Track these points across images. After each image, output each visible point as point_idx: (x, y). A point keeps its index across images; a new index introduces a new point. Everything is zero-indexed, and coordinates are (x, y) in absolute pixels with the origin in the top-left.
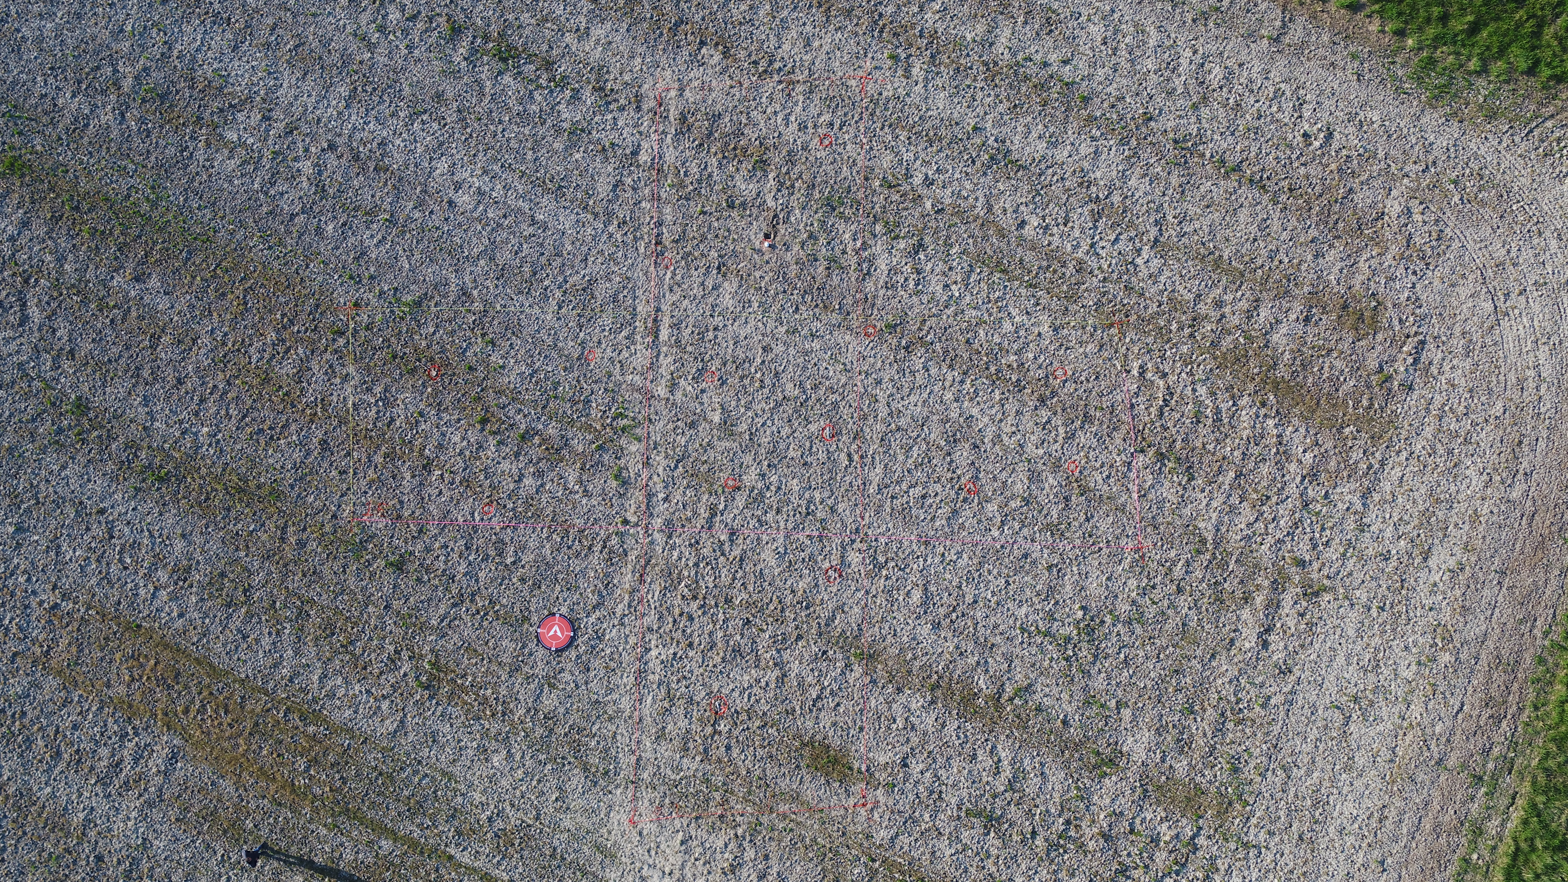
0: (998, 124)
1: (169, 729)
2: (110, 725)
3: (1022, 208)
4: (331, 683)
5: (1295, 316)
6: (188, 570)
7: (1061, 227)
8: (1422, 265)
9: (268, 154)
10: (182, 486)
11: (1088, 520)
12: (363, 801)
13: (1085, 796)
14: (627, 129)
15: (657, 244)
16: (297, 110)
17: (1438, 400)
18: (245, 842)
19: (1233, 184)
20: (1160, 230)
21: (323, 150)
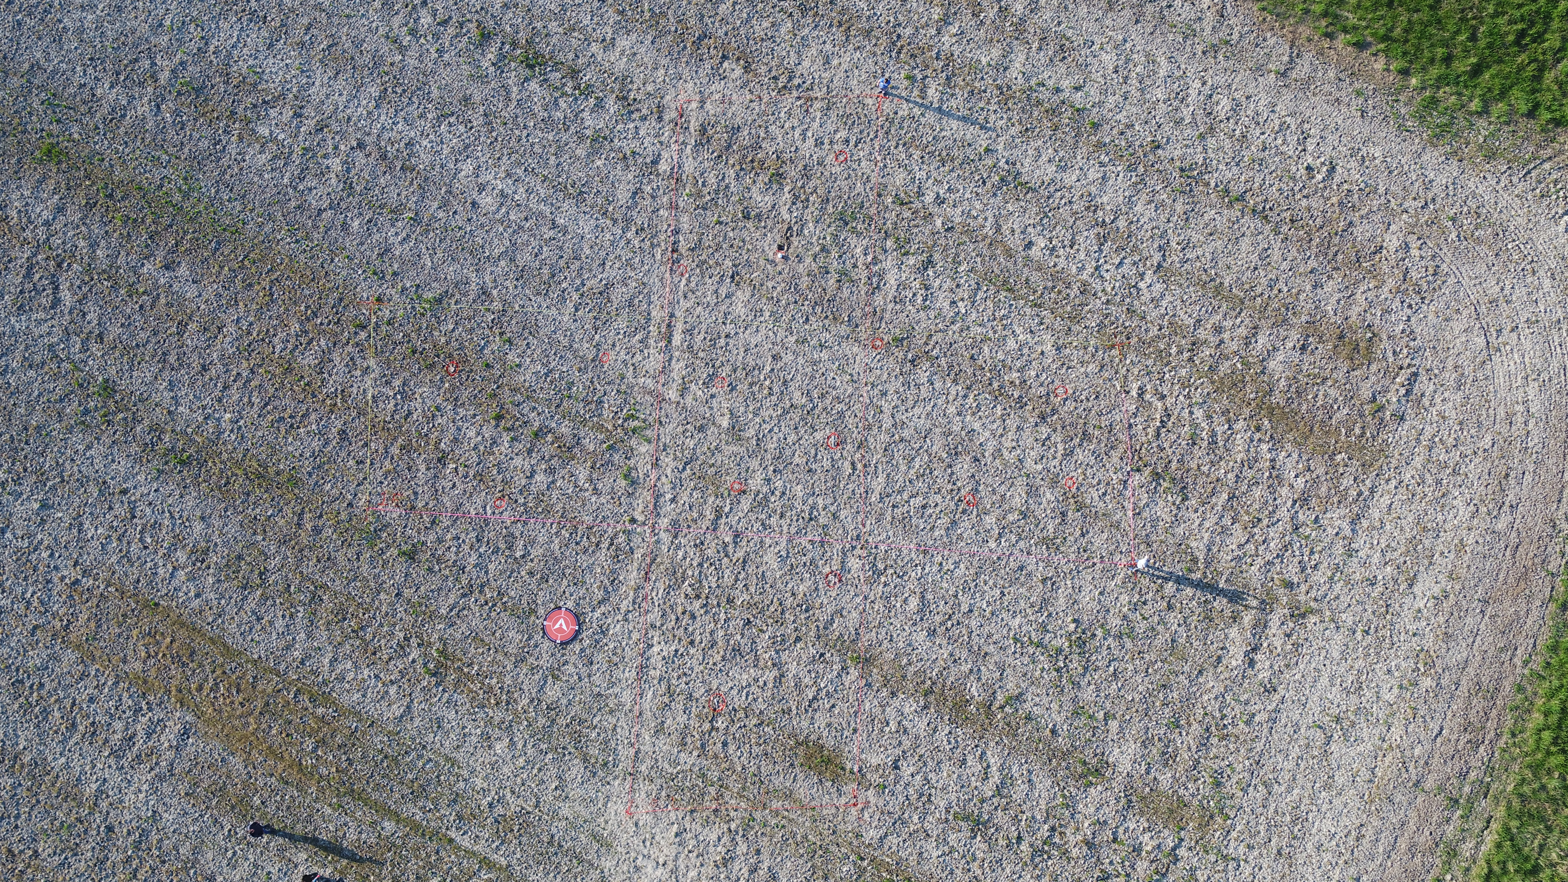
0: (1010, 145)
1: (182, 705)
2: (124, 699)
3: (1030, 229)
4: (341, 667)
5: (1291, 344)
6: (206, 552)
7: (1068, 249)
8: (1418, 299)
9: (298, 150)
10: (203, 470)
11: (1083, 535)
12: (368, 782)
13: (1070, 804)
14: (648, 139)
15: (673, 251)
16: (328, 109)
17: (1429, 431)
18: (252, 818)
19: (1235, 213)
20: (1164, 255)
21: (352, 148)
